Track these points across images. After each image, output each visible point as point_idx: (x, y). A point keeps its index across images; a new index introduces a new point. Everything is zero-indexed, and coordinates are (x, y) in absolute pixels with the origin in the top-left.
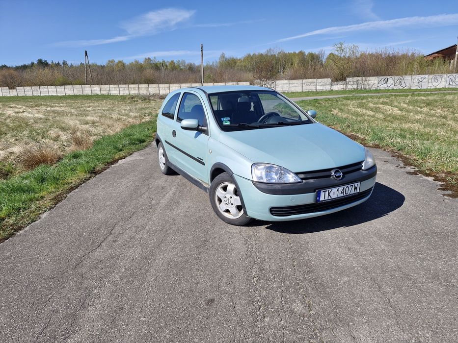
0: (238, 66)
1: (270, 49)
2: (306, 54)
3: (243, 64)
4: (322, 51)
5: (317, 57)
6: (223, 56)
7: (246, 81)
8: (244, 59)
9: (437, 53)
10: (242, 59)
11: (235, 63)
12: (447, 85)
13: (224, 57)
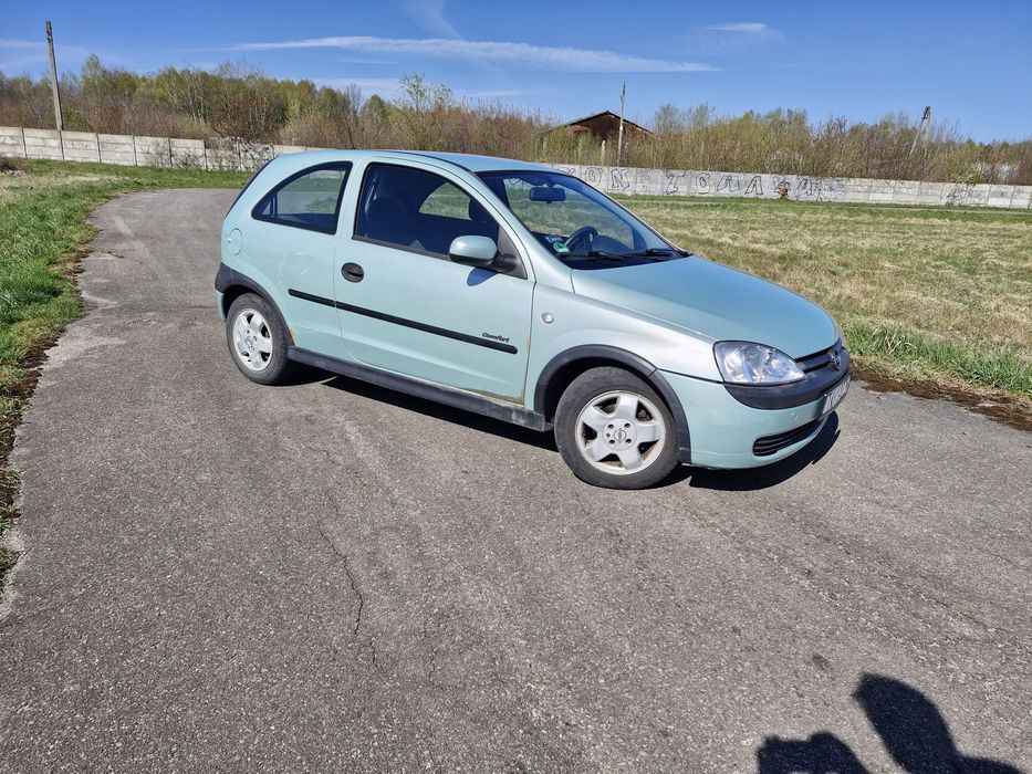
0: (143, 95)
1: (228, 65)
2: (318, 88)
3: (158, 92)
4: (354, 87)
5: (344, 101)
6: (94, 63)
7: (194, 138)
8: (159, 78)
9: (580, 122)
10: (154, 78)
11: (133, 86)
12: (610, 187)
13: (96, 65)
